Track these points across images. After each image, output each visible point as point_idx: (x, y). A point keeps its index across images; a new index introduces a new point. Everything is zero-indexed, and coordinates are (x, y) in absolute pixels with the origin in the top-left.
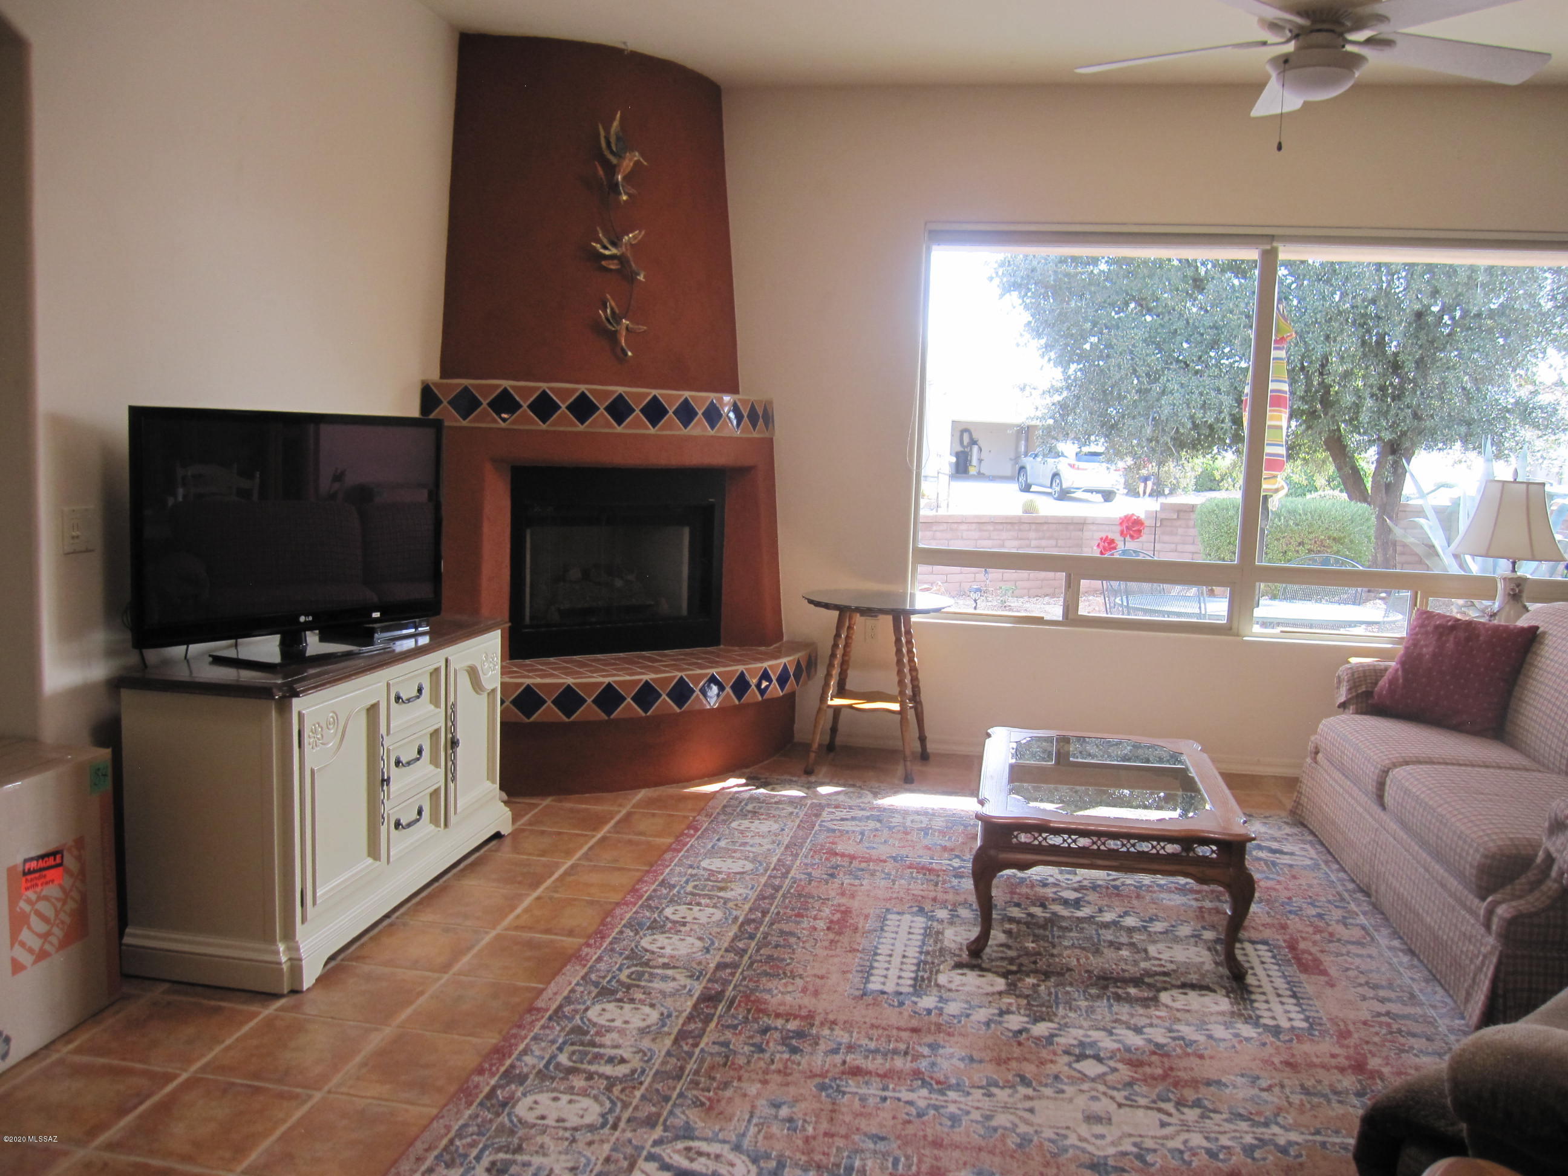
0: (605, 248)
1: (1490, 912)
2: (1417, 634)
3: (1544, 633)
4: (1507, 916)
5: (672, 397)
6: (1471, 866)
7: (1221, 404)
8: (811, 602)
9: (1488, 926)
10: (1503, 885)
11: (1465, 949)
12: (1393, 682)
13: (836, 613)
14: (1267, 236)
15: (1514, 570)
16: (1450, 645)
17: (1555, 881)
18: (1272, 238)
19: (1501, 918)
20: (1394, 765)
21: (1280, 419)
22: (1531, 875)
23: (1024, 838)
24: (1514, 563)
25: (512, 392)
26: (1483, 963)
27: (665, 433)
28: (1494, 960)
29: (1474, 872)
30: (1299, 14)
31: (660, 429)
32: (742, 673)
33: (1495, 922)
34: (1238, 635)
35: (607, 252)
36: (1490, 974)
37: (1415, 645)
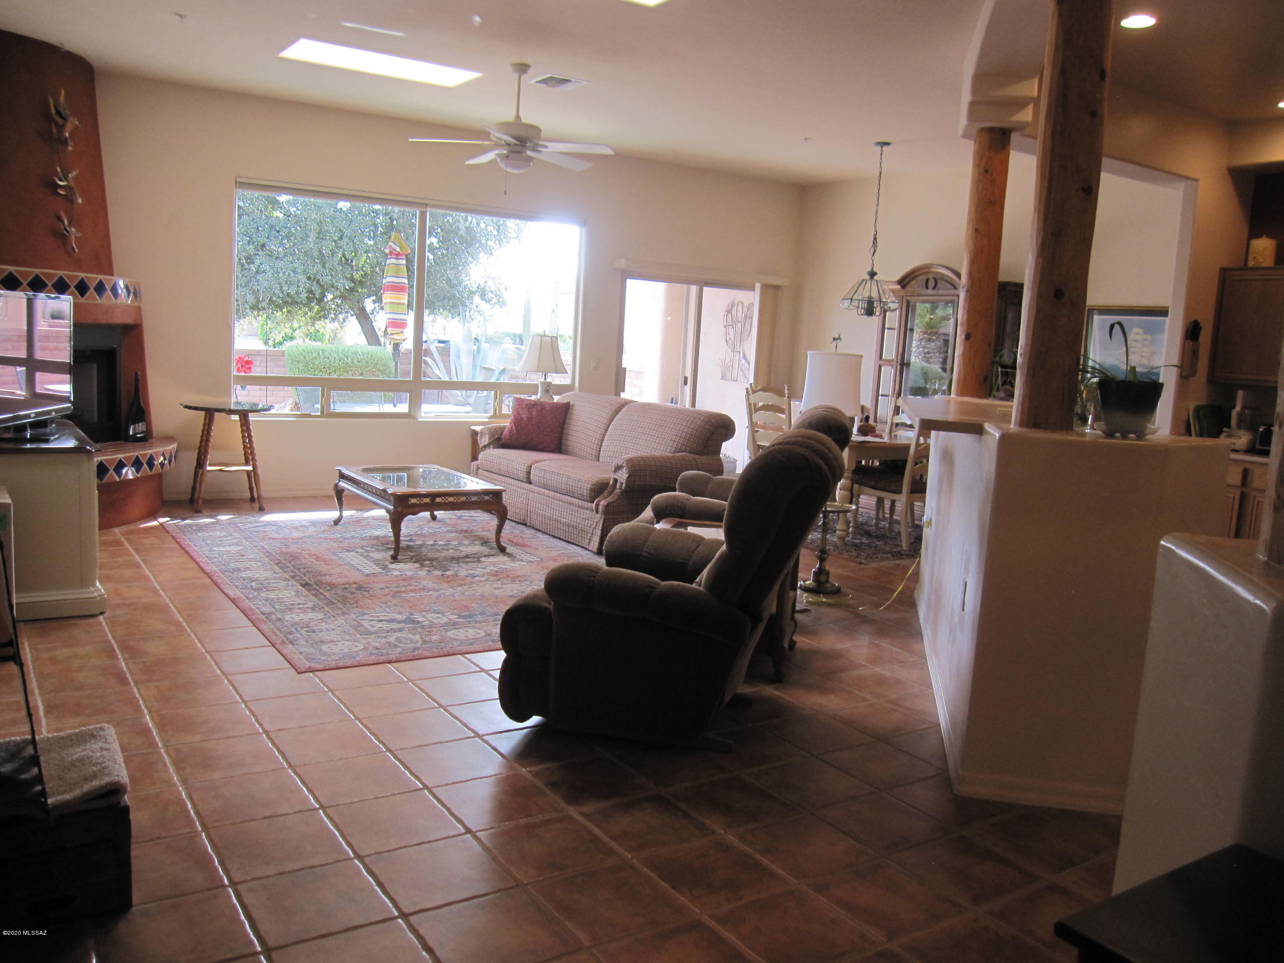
0: (61, 180)
1: (597, 505)
2: (518, 409)
3: (573, 405)
4: (605, 504)
5: (93, 278)
6: (586, 490)
7: (298, 281)
8: (186, 407)
9: (597, 512)
10: (600, 495)
11: (586, 524)
12: (511, 431)
13: (203, 413)
14: (422, 204)
15: (545, 379)
16: (534, 413)
17: (619, 489)
18: (426, 205)
19: (603, 505)
20: (533, 464)
21: (405, 300)
22: (609, 489)
23: (413, 501)
24: (545, 376)
25: (15, 274)
26: (596, 525)
27: (88, 302)
28: (602, 522)
29: (588, 492)
30: (513, 137)
31: (86, 299)
32: (137, 457)
33: (600, 509)
34: (414, 418)
35: (61, 183)
36: (600, 528)
37: (518, 414)
